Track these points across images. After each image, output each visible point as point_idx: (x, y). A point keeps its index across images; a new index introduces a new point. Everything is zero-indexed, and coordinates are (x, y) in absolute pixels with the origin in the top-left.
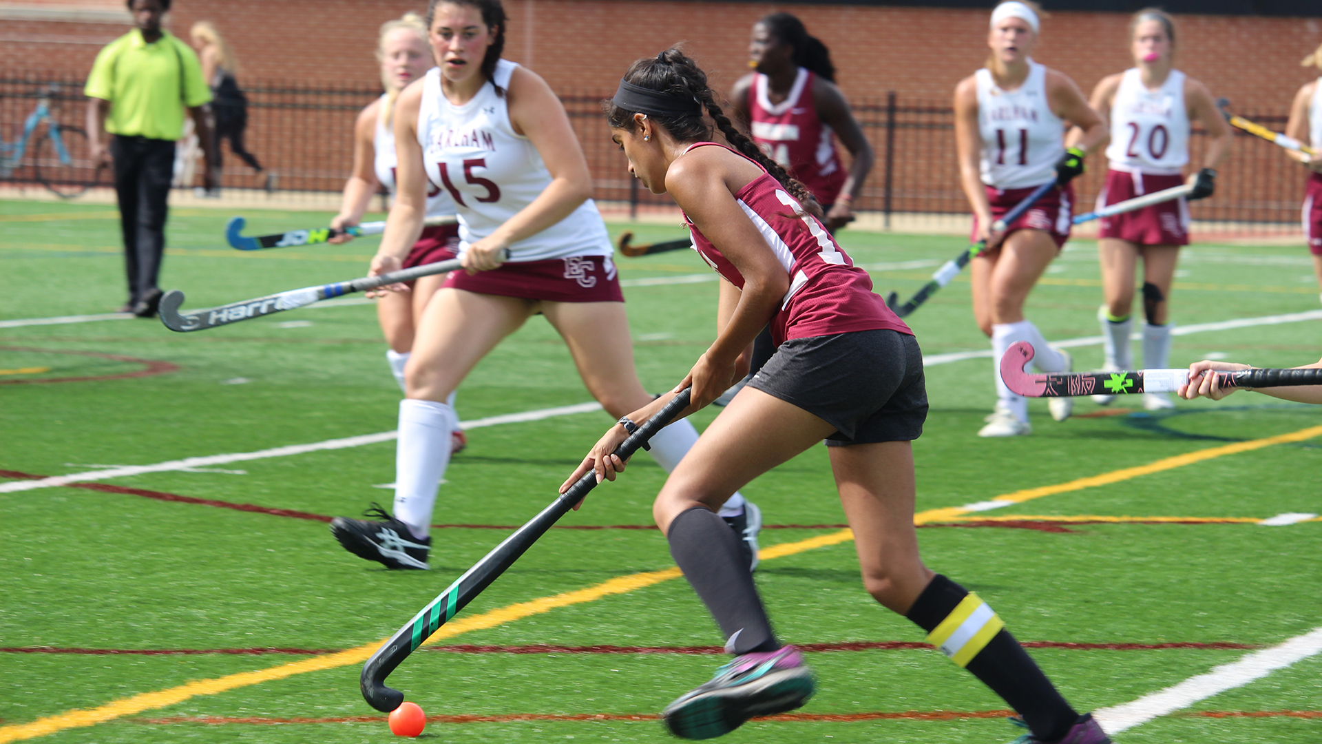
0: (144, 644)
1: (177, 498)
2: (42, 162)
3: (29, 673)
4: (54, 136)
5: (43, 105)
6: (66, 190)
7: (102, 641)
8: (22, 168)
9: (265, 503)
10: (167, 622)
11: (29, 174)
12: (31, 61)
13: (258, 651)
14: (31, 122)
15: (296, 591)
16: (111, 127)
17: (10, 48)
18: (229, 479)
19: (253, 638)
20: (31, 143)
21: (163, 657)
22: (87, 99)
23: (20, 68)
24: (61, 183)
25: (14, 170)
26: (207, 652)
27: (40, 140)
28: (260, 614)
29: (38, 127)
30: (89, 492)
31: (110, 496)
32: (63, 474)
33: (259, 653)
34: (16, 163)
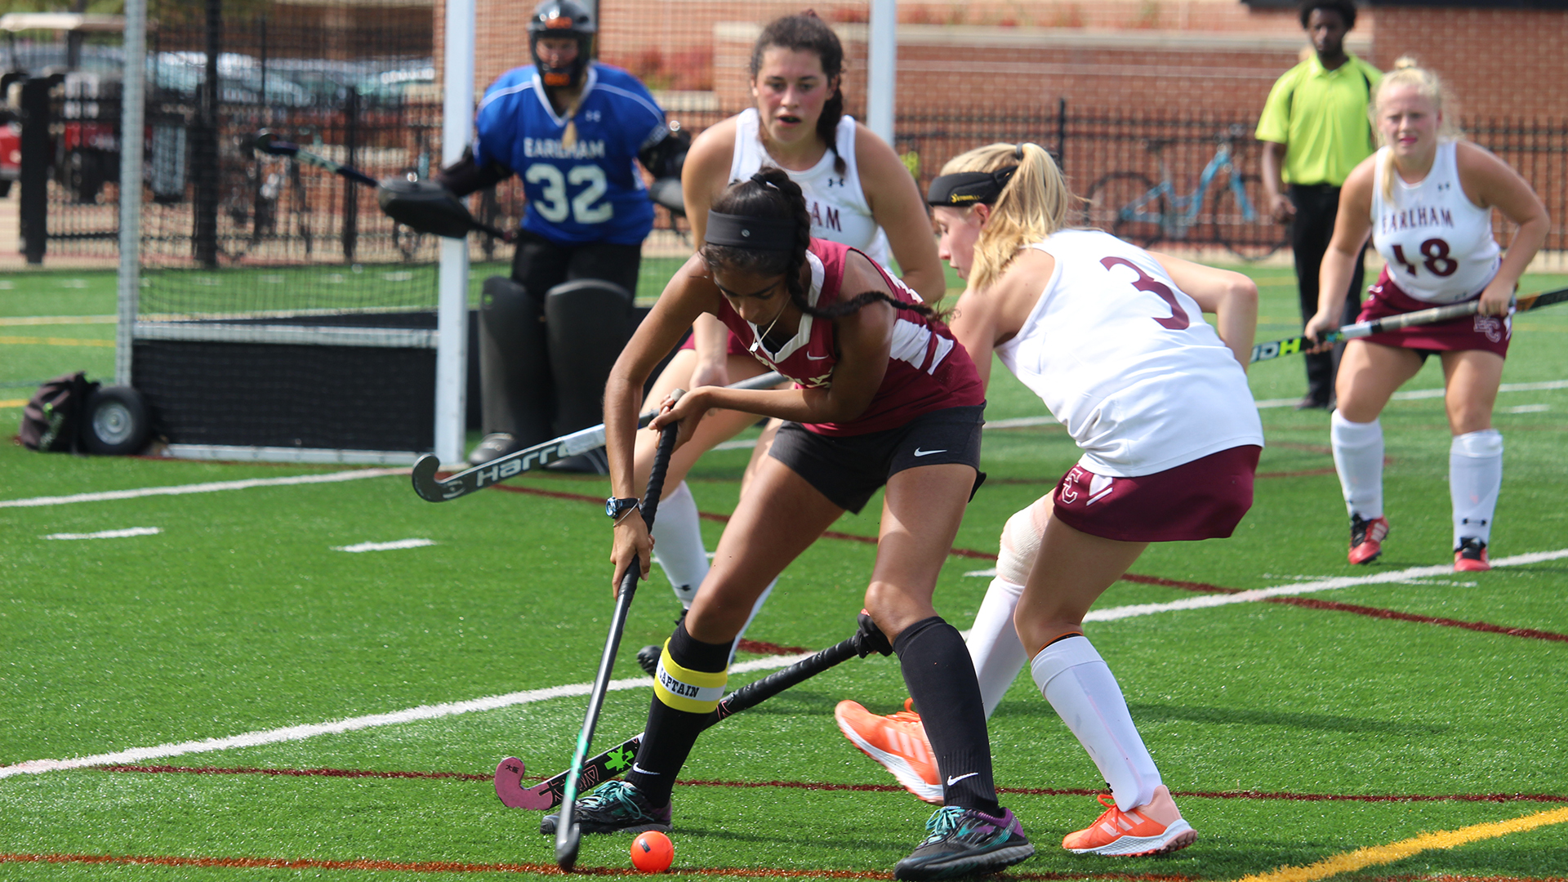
0: (1362, 789)
1: (1395, 616)
2: (1222, 219)
3: (1230, 822)
4: (1236, 188)
5: (1223, 151)
6: (1250, 252)
7: (1315, 785)
8: (1198, 226)
9: (1502, 621)
10: (1390, 762)
11: (1207, 232)
12: (1208, 101)
13: (1501, 798)
14: (1209, 171)
15: (1544, 726)
16: (1286, 177)
17: (1184, 84)
18: (1458, 593)
19: (1494, 782)
20: (1209, 197)
21: (1389, 804)
22: (1260, 144)
23: (1196, 109)
24: (1243, 243)
25: (1189, 228)
26: (1440, 798)
27: (1219, 193)
28: (1501, 753)
29: (1216, 177)
30: (1291, 608)
31: (1316, 613)
32: (1262, 587)
33: (1503, 801)
34: (1191, 219)
